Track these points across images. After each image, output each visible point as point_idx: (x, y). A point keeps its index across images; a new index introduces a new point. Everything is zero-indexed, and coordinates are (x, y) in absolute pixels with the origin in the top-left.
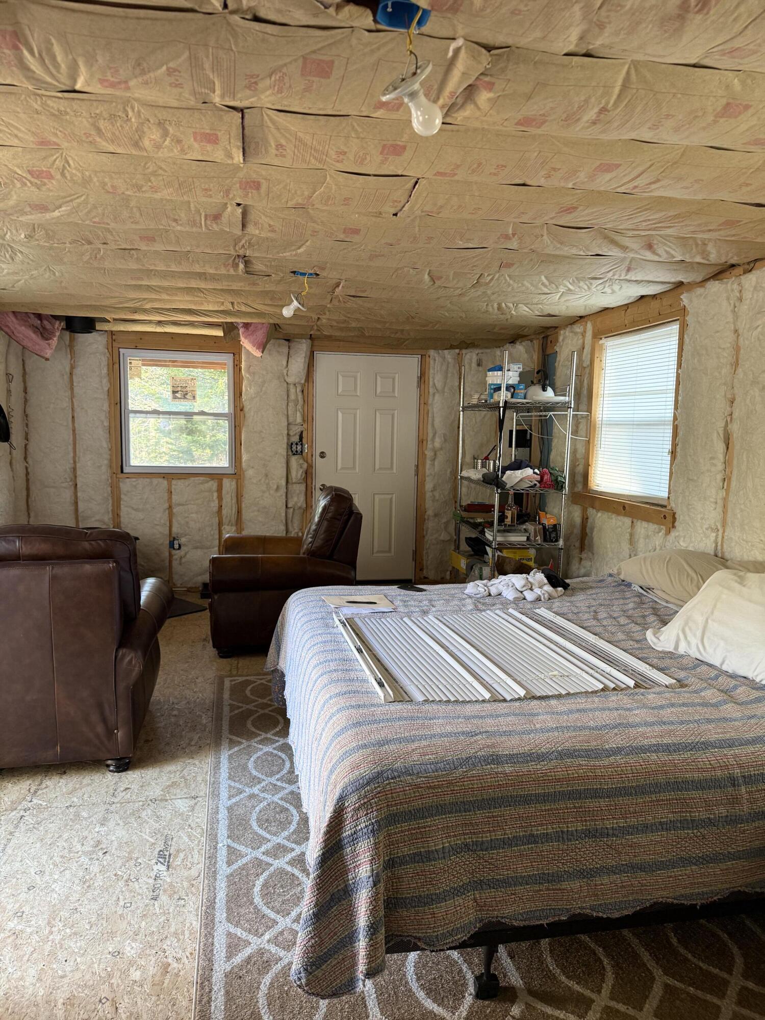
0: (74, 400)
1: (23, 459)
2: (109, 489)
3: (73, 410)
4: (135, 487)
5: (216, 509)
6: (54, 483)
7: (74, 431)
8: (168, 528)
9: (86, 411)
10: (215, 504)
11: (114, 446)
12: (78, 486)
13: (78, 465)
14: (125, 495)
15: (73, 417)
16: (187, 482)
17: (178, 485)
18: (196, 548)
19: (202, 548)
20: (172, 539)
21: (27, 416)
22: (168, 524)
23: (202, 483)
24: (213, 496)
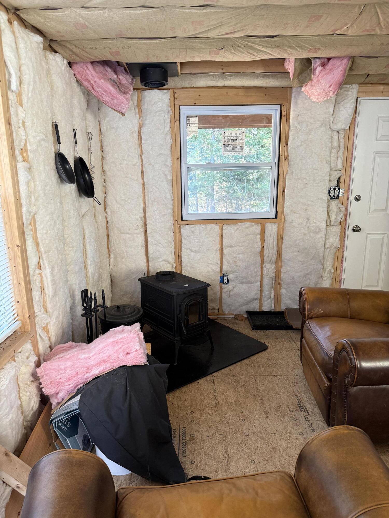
0: (143, 156)
1: (103, 211)
2: (172, 234)
3: (142, 165)
4: (193, 232)
5: (259, 250)
6: (129, 230)
7: (144, 184)
8: (219, 266)
9: (153, 166)
10: (258, 245)
11: (176, 197)
12: (148, 232)
13: (148, 214)
14: (185, 239)
15: (142, 172)
16: (235, 227)
17: (228, 230)
18: (242, 283)
19: (246, 283)
20: (222, 275)
21: (104, 172)
22: (219, 263)
23: (247, 228)
24: (256, 239)
